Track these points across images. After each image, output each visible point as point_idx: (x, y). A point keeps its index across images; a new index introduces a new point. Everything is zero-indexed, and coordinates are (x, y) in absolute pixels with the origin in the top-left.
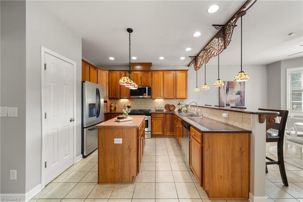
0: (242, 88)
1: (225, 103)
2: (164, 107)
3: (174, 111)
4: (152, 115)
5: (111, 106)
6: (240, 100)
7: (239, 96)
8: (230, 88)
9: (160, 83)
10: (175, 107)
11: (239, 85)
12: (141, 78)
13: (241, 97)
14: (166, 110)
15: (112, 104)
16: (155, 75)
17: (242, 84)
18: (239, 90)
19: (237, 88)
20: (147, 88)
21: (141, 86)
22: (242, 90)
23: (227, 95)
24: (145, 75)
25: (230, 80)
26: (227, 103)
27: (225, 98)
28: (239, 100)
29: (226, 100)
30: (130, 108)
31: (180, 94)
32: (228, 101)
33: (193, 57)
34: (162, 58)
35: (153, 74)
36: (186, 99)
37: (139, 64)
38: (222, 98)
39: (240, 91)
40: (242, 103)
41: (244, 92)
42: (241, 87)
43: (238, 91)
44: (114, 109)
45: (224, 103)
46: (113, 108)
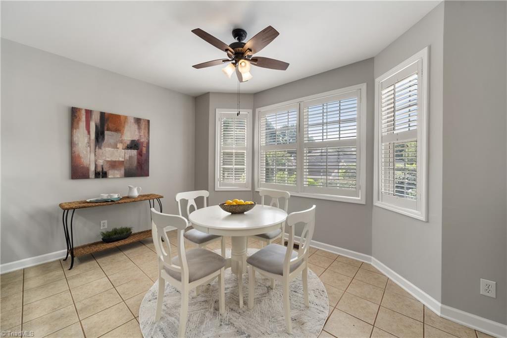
0: (142, 134)
1: (92, 168)
6: (138, 162)
7: (134, 152)
8: (107, 130)
11: (135, 127)
13: (140, 154)
17: (143, 125)
18: (136, 138)
19: (130, 133)
22: (142, 140)
23: (100, 148)
25: (108, 110)
26: (99, 169)
27: (93, 156)
28: (135, 163)
29: (96, 161)
32: (102, 164)
38: (82, 155)
39: (138, 140)
40: (141, 168)
41: (148, 144)
42: (140, 132)
43: (133, 141)
45: (88, 169)
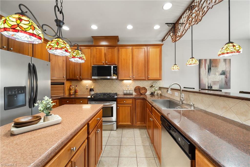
0: (227, 66)
1: (207, 85)
2: (134, 90)
3: (146, 94)
4: (118, 101)
5: (70, 90)
6: (225, 82)
7: (223, 76)
8: (212, 67)
9: (128, 60)
10: (147, 89)
11: (224, 63)
12: (105, 54)
13: (226, 77)
14: (136, 94)
15: (71, 86)
16: (123, 51)
17: (227, 61)
18: (224, 69)
19: (222, 67)
20: (112, 67)
21: (105, 64)
22: (227, 70)
23: (209, 75)
24: (110, 51)
25: (212, 58)
26: (209, 85)
27: (207, 79)
28: (224, 82)
29: (208, 81)
30: (94, 91)
31: (153, 74)
32: (210, 83)
33: (171, 24)
34: (130, 27)
35: (120, 50)
36: (160, 80)
37: (103, 38)
38: (203, 79)
39: (225, 70)
40: (227, 85)
41: (230, 71)
42: (226, 66)
43: (223, 71)
44: (74, 93)
45: (205, 85)
46: (72, 92)
